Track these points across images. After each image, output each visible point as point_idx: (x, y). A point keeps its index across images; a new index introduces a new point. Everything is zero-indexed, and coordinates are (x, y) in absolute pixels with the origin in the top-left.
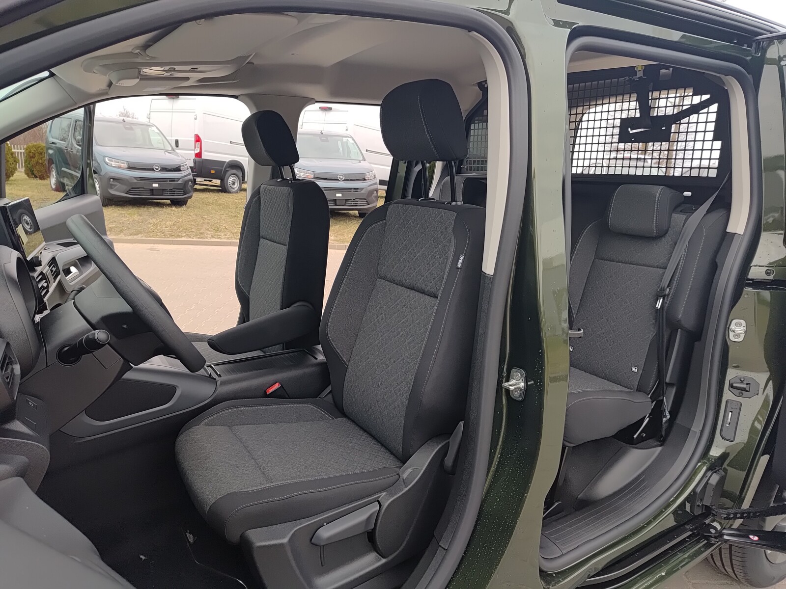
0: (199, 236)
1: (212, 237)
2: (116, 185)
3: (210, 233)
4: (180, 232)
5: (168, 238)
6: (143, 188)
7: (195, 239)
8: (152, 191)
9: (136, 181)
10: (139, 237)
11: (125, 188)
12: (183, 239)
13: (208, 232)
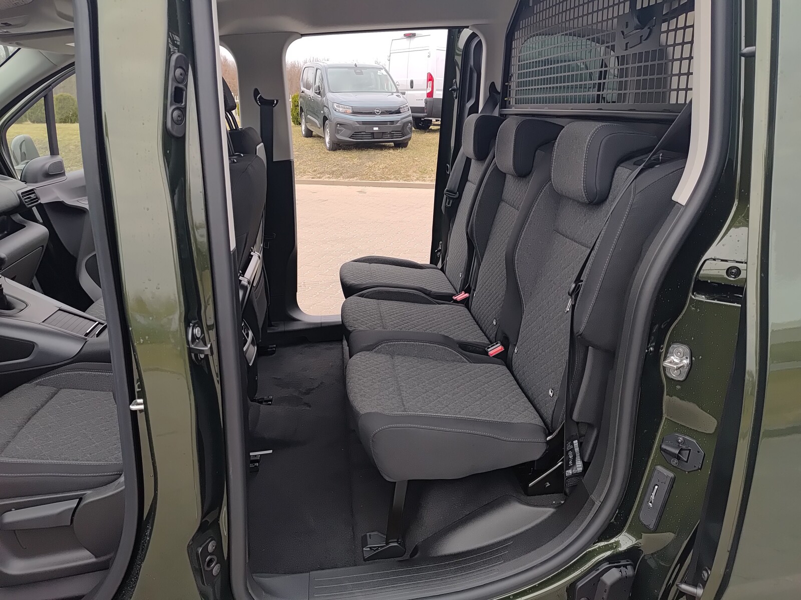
0: (404, 179)
1: (417, 179)
2: (341, 130)
3: (416, 175)
4: (390, 174)
5: (379, 180)
6: (365, 132)
7: (401, 182)
8: (373, 134)
9: (358, 125)
10: (354, 180)
11: (350, 132)
12: (391, 181)
13: (414, 174)
